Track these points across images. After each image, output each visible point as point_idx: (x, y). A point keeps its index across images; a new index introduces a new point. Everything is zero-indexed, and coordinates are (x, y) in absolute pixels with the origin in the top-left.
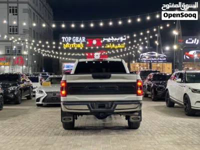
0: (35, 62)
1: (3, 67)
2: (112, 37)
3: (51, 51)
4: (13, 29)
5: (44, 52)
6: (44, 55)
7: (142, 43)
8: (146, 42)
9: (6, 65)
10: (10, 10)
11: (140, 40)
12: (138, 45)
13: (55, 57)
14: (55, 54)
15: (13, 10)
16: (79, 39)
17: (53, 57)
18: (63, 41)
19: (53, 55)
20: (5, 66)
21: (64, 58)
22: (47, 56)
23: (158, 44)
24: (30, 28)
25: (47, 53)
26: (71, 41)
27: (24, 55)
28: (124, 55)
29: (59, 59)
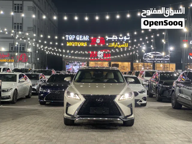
3: (54, 49)
4: (18, 26)
5: (47, 50)
9: (10, 62)
10: (15, 7)
11: (147, 38)
13: (58, 54)
14: (58, 52)
15: (18, 7)
16: (82, 38)
17: (57, 55)
18: (67, 39)
19: (56, 52)
21: (67, 56)
22: (51, 54)
23: (164, 43)
25: (50, 51)
26: (75, 39)
27: (28, 52)
28: (128, 54)
29: (62, 57)
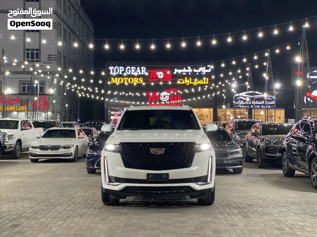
0: (67, 105)
1: (15, 113)
2: (189, 68)
4: (32, 54)
6: (80, 95)
7: (240, 77)
8: (247, 74)
9: (20, 111)
11: (239, 71)
12: (233, 79)
13: (97, 98)
16: (136, 71)
17: (95, 98)
18: (111, 73)
20: (18, 111)
21: (112, 100)
23: (267, 78)
24: (59, 53)
25: (86, 92)
27: (49, 95)
28: (209, 96)
